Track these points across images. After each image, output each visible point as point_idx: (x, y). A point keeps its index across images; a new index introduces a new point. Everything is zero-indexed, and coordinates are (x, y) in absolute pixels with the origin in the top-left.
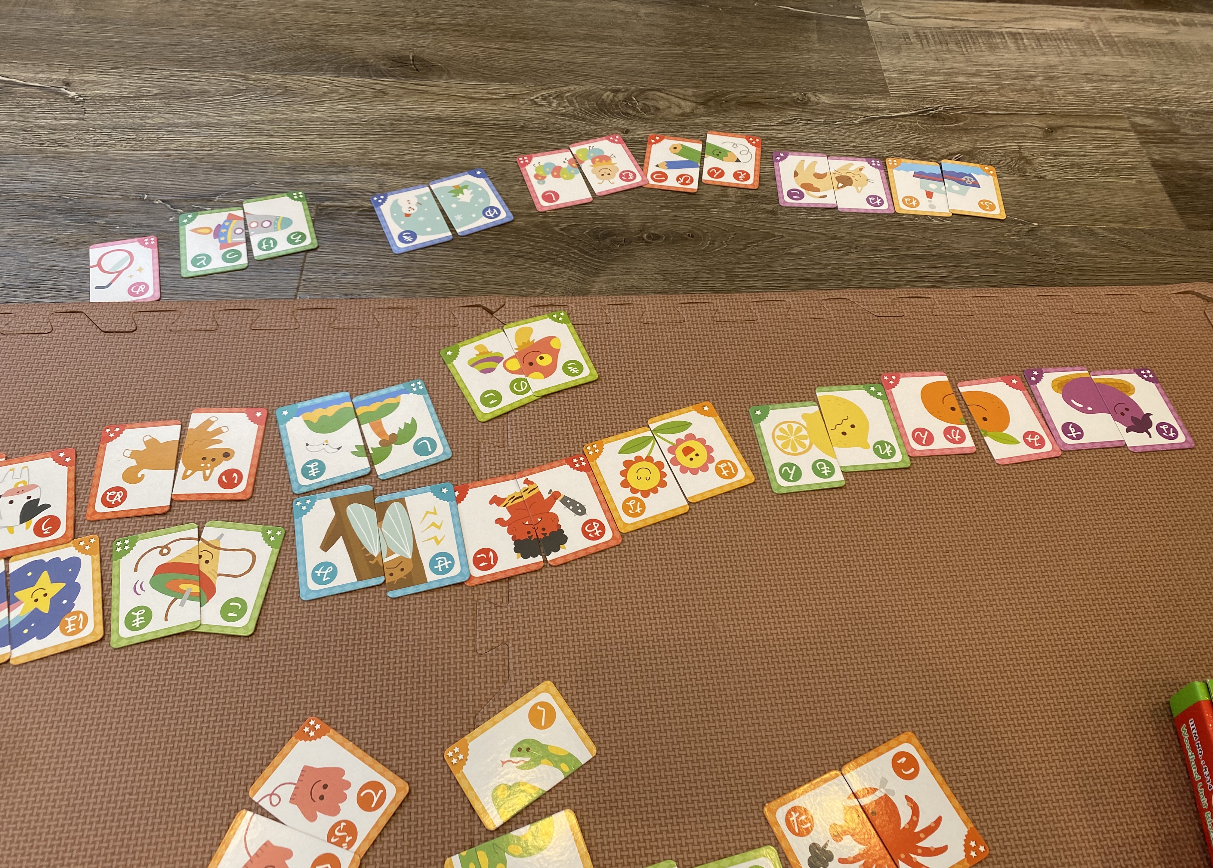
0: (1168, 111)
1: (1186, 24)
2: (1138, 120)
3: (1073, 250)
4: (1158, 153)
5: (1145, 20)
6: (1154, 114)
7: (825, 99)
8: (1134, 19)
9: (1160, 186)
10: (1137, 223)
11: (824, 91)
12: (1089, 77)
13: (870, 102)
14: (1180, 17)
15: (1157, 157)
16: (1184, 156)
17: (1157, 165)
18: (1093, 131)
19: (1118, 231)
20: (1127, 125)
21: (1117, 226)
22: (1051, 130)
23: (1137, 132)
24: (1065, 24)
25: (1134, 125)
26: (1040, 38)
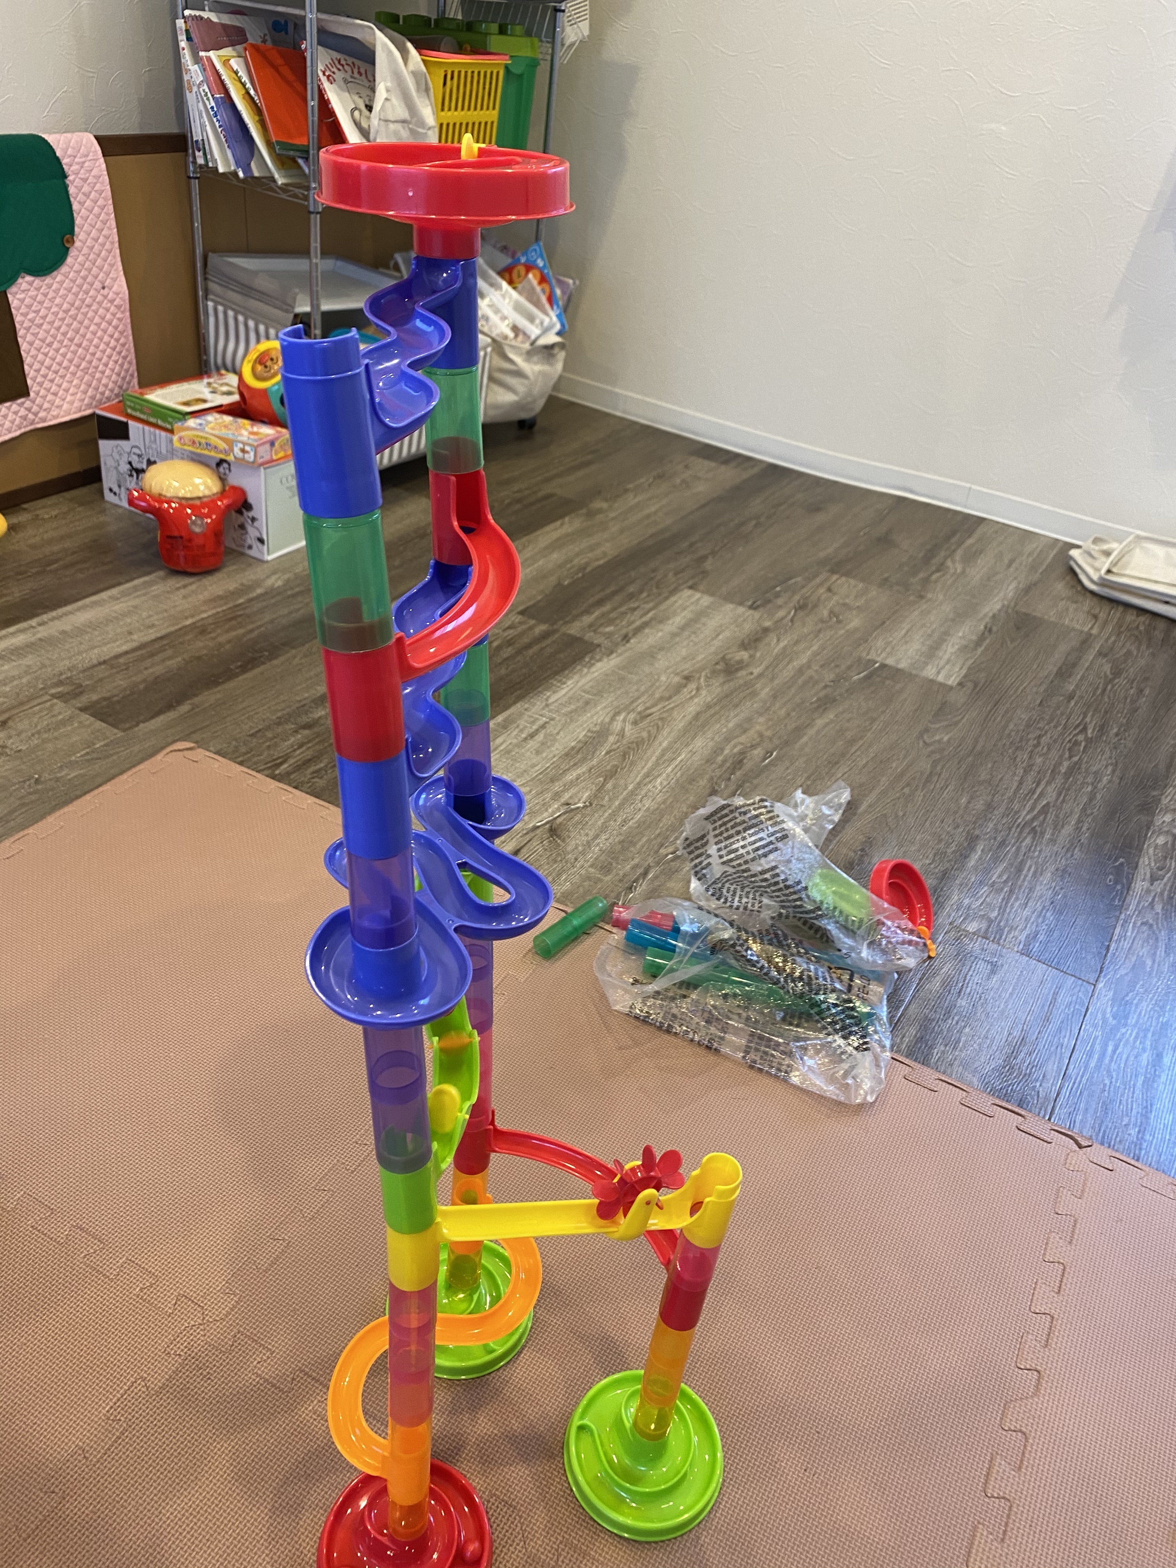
0: (67, 678)
1: (40, 625)
2: (53, 691)
3: (69, 777)
4: (78, 703)
5: (12, 634)
6: (60, 683)
8: (7, 637)
9: (92, 719)
10: (94, 744)
14: (34, 622)
15: (79, 705)
16: (95, 697)
17: (82, 710)
18: (30, 711)
19: (87, 753)
20: (48, 697)
21: (84, 752)
23: (57, 698)
25: (54, 696)
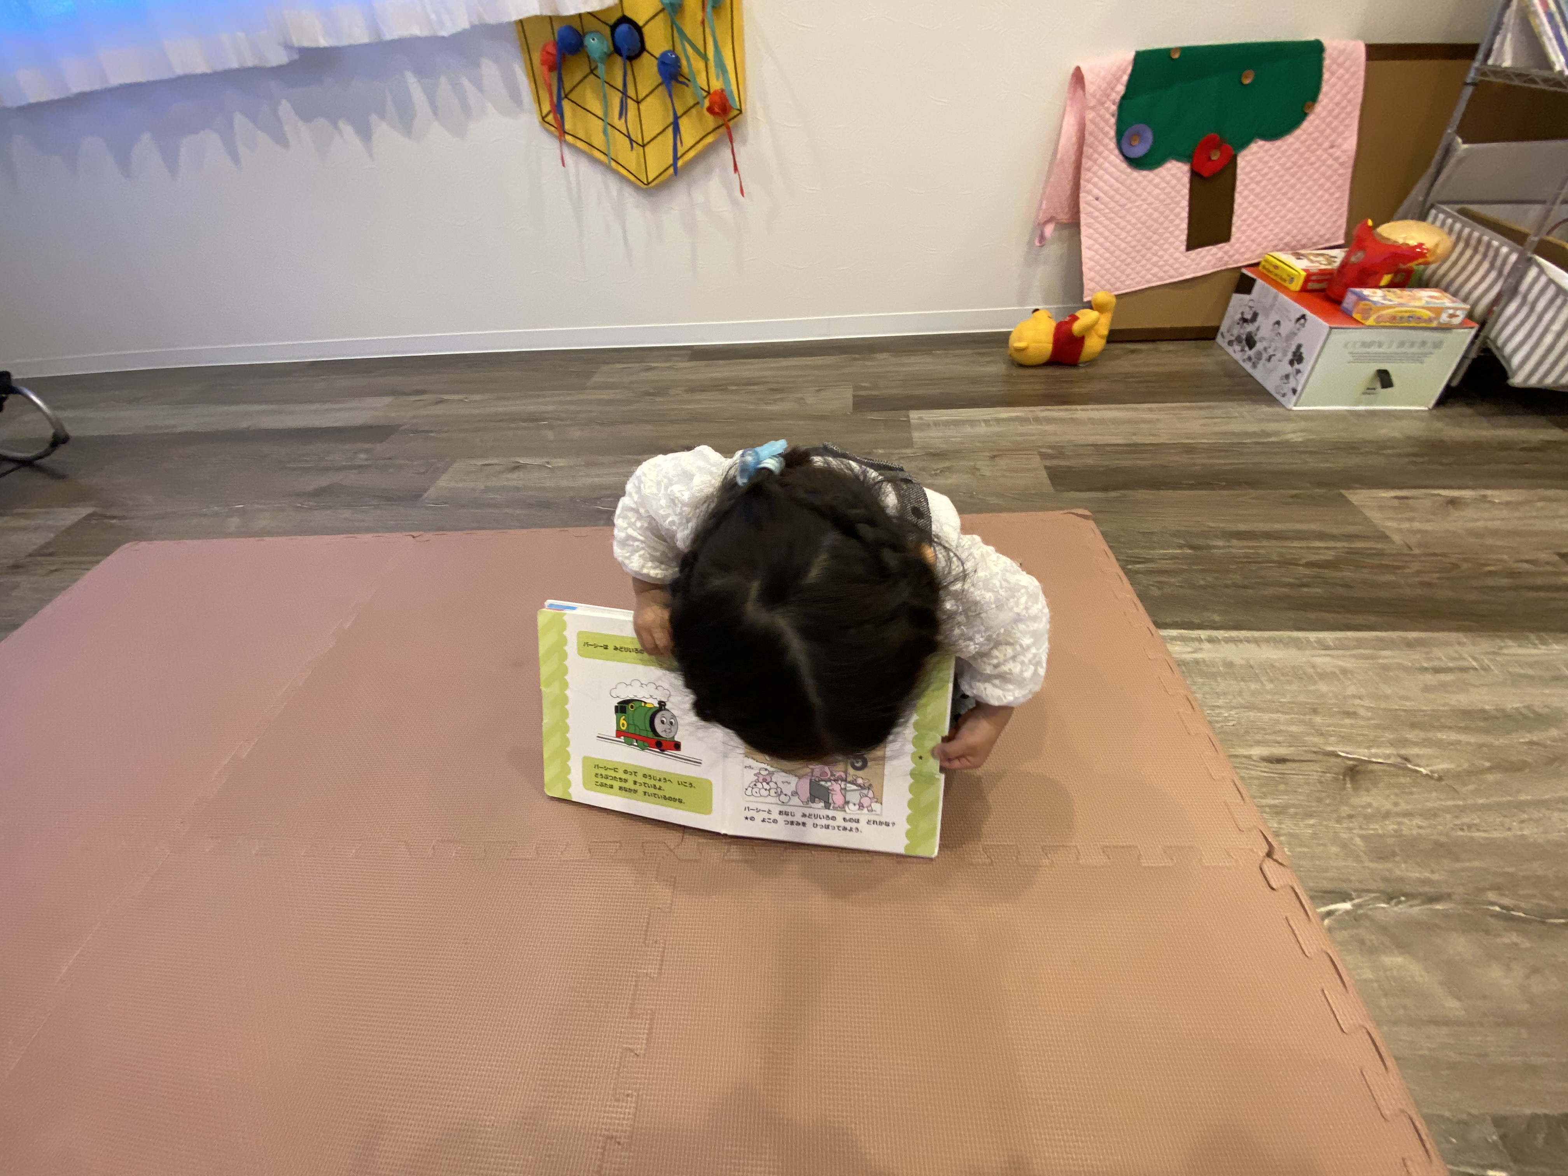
0: (1061, 446)
1: (1084, 410)
2: (1043, 450)
3: (991, 502)
4: (1048, 463)
5: (1059, 410)
6: (1050, 447)
7: (881, 451)
8: (1054, 410)
10: (1029, 490)
11: (881, 448)
12: (1021, 435)
13: (904, 451)
14: (1081, 407)
16: (1064, 463)
17: (1046, 468)
18: (1017, 456)
19: (1019, 494)
20: (1036, 453)
22: (994, 457)
23: (1040, 455)
24: (1014, 414)
26: (998, 421)
